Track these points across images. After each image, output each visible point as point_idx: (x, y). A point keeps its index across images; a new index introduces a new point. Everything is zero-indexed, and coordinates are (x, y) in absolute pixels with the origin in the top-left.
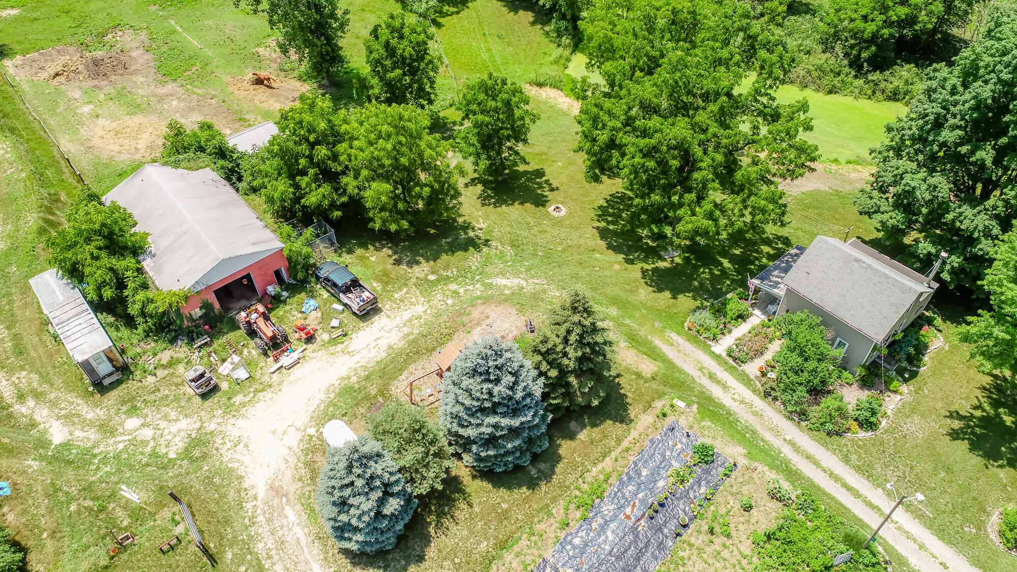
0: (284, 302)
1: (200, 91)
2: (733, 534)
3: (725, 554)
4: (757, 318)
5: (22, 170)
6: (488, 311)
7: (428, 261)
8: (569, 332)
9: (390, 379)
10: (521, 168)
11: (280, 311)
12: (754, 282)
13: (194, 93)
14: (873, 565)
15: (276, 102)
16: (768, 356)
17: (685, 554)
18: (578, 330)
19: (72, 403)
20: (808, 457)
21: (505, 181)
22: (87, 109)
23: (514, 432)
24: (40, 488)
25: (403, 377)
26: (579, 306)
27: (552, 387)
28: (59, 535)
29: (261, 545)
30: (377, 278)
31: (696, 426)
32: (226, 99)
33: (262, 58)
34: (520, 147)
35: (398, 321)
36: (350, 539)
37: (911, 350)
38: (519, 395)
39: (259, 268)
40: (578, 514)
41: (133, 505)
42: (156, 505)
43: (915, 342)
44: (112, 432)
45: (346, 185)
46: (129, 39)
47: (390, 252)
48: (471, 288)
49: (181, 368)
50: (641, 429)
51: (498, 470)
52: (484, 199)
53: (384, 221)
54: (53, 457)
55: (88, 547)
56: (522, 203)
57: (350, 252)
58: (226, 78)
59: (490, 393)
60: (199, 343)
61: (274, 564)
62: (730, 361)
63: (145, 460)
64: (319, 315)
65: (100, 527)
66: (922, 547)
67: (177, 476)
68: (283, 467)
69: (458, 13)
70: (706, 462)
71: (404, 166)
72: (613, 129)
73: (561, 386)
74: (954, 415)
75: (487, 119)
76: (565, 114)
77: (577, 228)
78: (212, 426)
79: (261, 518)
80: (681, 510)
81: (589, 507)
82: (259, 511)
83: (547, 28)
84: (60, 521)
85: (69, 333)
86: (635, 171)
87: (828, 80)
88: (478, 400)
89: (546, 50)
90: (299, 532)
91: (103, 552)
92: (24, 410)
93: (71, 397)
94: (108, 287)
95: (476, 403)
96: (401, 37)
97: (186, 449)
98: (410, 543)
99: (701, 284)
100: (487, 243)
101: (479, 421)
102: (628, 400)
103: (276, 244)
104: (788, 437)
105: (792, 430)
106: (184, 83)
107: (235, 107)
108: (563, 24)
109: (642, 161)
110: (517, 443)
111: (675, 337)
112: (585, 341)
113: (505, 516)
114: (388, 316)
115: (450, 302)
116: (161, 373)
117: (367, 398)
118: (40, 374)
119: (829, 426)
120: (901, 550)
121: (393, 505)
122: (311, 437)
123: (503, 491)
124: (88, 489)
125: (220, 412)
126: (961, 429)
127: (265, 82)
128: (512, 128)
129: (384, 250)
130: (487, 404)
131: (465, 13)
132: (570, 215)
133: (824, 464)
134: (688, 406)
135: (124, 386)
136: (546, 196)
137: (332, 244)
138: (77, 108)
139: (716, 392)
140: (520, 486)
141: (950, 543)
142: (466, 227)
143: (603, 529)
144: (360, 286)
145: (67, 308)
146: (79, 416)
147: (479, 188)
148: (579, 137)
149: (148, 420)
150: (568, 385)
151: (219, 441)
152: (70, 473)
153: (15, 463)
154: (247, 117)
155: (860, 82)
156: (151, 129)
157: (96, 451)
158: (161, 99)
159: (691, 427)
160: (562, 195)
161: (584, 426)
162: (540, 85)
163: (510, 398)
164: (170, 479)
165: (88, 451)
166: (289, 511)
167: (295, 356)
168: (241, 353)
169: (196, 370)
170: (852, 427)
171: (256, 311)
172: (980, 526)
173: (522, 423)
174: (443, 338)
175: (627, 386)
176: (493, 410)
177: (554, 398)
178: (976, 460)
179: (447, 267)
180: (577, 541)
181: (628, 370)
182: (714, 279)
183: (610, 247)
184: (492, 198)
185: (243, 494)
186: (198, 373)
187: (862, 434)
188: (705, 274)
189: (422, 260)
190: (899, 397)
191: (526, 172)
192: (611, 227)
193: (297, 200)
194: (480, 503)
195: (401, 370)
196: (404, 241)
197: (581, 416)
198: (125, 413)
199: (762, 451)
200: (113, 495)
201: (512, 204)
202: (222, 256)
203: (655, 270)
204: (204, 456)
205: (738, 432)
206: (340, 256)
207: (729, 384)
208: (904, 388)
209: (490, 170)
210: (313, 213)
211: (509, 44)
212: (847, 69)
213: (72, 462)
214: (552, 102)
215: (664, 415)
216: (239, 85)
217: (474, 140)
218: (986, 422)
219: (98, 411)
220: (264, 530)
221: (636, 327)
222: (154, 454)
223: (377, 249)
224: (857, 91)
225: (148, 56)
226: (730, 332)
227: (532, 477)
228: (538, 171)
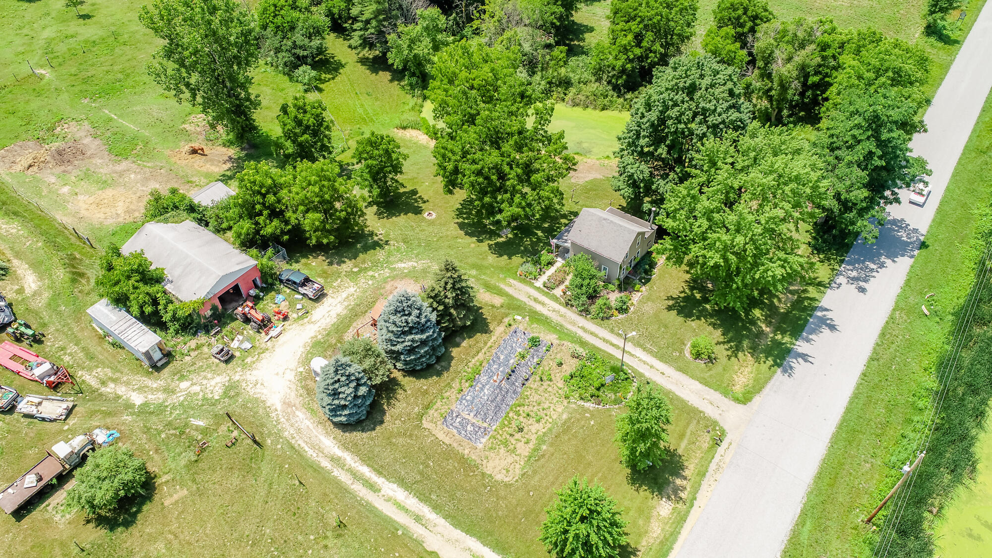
0: (262, 299)
1: (149, 165)
2: (553, 378)
3: (550, 389)
4: (560, 262)
5: (37, 241)
6: (396, 284)
7: (350, 260)
8: (446, 283)
9: (342, 333)
10: (402, 190)
11: (261, 305)
12: (554, 242)
13: (145, 166)
14: (626, 379)
15: (212, 165)
16: (567, 283)
17: (528, 393)
18: (451, 281)
19: (140, 381)
20: (592, 333)
21: (392, 201)
22: (65, 189)
23: (423, 343)
24: (137, 430)
25: (351, 330)
26: (449, 267)
27: (442, 315)
28: (160, 451)
29: (286, 433)
30: (319, 276)
31: (529, 328)
32: (173, 168)
33: (189, 132)
34: (399, 177)
35: (339, 299)
36: (341, 415)
37: (647, 267)
38: (423, 320)
39: (244, 279)
40: (467, 384)
41: (202, 428)
42: (215, 424)
43: (649, 262)
44: (173, 392)
45: (289, 218)
46: (76, 130)
47: (324, 258)
48: (382, 272)
49: (205, 349)
50: (498, 335)
51: (418, 368)
52: (379, 214)
53: (318, 238)
54: (139, 412)
55: (182, 453)
56: (406, 214)
57: (297, 262)
58: (167, 152)
59: (407, 322)
60: (213, 332)
61: (297, 441)
62: (545, 289)
63: (200, 403)
64: (287, 303)
65: (184, 442)
66: (652, 367)
67: (224, 408)
68: (289, 391)
69: (333, 78)
70: (536, 346)
71: (328, 200)
72: (456, 161)
73: (447, 315)
74: (670, 298)
75: (374, 162)
76: (426, 148)
77: (444, 225)
78: (237, 377)
79: (282, 420)
80: (523, 372)
81: (472, 380)
82: (280, 416)
83: (402, 83)
84: (158, 444)
85: (129, 337)
86: (472, 185)
87: (601, 101)
88: (401, 327)
89: (404, 101)
90: (308, 423)
91: (192, 453)
92: (108, 390)
93: (137, 377)
94: (147, 306)
95: (399, 329)
96: (305, 112)
97: (225, 393)
98: (375, 416)
99: (526, 248)
100: (387, 243)
101: (403, 340)
102: (488, 321)
103: (253, 262)
104: (580, 325)
105: (582, 321)
106: (135, 160)
107: (181, 174)
108: (414, 80)
109: (475, 178)
110: (426, 349)
111: (512, 281)
112: (456, 287)
113: (426, 392)
114: (332, 297)
115: (370, 282)
116: (193, 354)
117: (330, 346)
118: (112, 368)
119: (601, 315)
120: (641, 371)
121: (363, 390)
122: (302, 372)
123: (422, 380)
124: (169, 424)
125: (239, 369)
126: (673, 305)
127: (199, 151)
128: (392, 166)
129: (320, 257)
130: (406, 329)
131: (338, 79)
132: (439, 217)
133: (600, 336)
134: (523, 318)
135: (171, 365)
136: (421, 207)
137: (284, 259)
138: (57, 190)
139: (539, 308)
140: (432, 376)
141: (666, 362)
142: (372, 234)
143: (482, 389)
144: (311, 281)
145: (121, 323)
146: (147, 387)
147: (375, 208)
148: (436, 167)
149: (194, 381)
150: (451, 315)
151: (244, 385)
152: (154, 419)
153: (116, 420)
154: (193, 179)
155: (622, 100)
156: (123, 198)
157: (166, 404)
158: (121, 174)
159: (526, 329)
160: (431, 204)
161: (464, 339)
162: (404, 128)
163: (419, 323)
164: (220, 409)
165: (161, 405)
166: (298, 413)
167: (278, 330)
168: (243, 334)
169: (218, 347)
170: (614, 314)
171: (247, 306)
172: (681, 351)
173: (427, 337)
174: (371, 305)
175: (486, 313)
176: (410, 332)
177: (444, 323)
178: (681, 319)
179: (364, 262)
180: (468, 398)
181: (486, 304)
182: (533, 244)
183: (467, 234)
184: (385, 213)
185: (268, 410)
186: (219, 349)
187: (620, 316)
188: (527, 241)
189: (346, 260)
190: (640, 293)
191: (405, 193)
192: (466, 221)
193: (257, 232)
194: (410, 389)
195: (349, 327)
196: (331, 250)
197: (462, 334)
198: (177, 380)
199: (566, 334)
200: (186, 425)
201: (399, 215)
202: (222, 274)
203: (496, 244)
204: (237, 394)
205: (553, 327)
206: (291, 265)
207: (546, 302)
208: (643, 289)
209: (380, 195)
210: (268, 240)
211: (377, 99)
212: (611, 93)
213: (153, 413)
214: (415, 140)
215: (510, 325)
216: (179, 156)
217: (368, 176)
218: (687, 299)
219: (159, 382)
220: (287, 425)
221: (488, 279)
222: (205, 399)
223: (315, 257)
224: (620, 106)
225: (97, 142)
226: (544, 273)
227: (438, 371)
228: (412, 190)
